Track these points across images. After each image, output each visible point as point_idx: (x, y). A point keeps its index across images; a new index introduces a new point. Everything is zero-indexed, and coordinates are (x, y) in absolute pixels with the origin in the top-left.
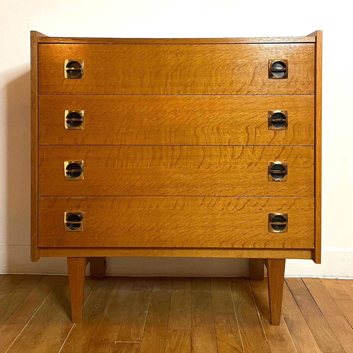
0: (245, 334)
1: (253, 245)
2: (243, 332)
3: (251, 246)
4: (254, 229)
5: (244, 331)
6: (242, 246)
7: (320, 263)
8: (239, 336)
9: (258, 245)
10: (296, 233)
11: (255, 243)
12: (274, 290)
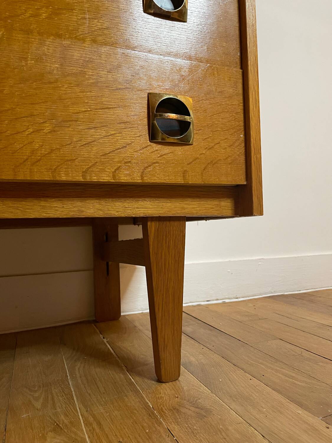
0: (99, 424)
1: (111, 175)
2: (91, 419)
3: (107, 178)
4: (113, 132)
5: (94, 416)
6: (82, 176)
7: (261, 214)
8: (82, 435)
9: (126, 175)
10: (210, 149)
11: (118, 168)
12: (163, 295)
